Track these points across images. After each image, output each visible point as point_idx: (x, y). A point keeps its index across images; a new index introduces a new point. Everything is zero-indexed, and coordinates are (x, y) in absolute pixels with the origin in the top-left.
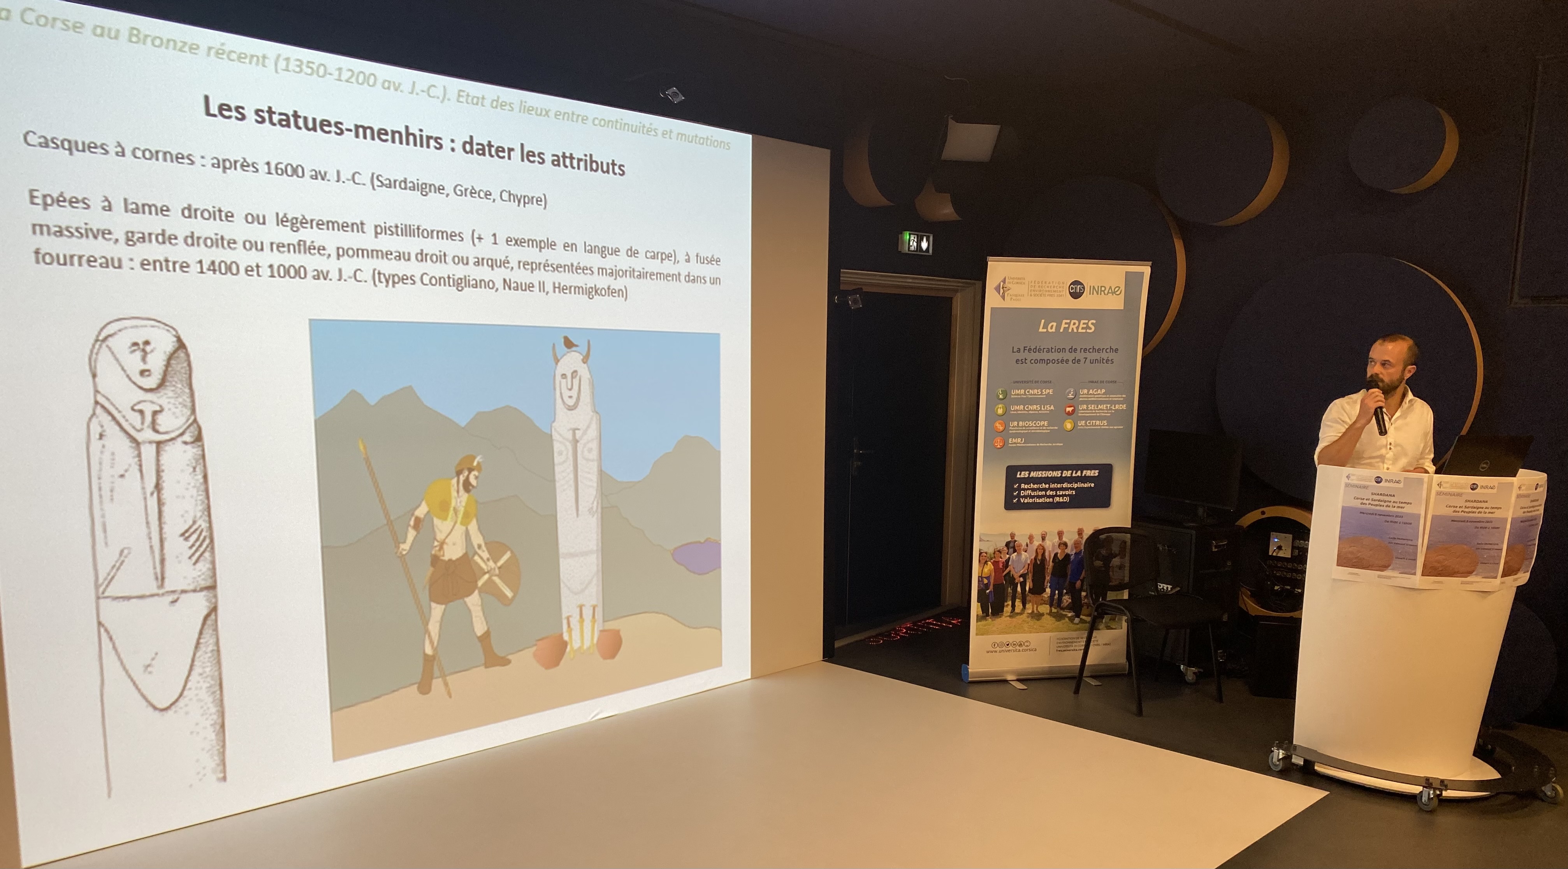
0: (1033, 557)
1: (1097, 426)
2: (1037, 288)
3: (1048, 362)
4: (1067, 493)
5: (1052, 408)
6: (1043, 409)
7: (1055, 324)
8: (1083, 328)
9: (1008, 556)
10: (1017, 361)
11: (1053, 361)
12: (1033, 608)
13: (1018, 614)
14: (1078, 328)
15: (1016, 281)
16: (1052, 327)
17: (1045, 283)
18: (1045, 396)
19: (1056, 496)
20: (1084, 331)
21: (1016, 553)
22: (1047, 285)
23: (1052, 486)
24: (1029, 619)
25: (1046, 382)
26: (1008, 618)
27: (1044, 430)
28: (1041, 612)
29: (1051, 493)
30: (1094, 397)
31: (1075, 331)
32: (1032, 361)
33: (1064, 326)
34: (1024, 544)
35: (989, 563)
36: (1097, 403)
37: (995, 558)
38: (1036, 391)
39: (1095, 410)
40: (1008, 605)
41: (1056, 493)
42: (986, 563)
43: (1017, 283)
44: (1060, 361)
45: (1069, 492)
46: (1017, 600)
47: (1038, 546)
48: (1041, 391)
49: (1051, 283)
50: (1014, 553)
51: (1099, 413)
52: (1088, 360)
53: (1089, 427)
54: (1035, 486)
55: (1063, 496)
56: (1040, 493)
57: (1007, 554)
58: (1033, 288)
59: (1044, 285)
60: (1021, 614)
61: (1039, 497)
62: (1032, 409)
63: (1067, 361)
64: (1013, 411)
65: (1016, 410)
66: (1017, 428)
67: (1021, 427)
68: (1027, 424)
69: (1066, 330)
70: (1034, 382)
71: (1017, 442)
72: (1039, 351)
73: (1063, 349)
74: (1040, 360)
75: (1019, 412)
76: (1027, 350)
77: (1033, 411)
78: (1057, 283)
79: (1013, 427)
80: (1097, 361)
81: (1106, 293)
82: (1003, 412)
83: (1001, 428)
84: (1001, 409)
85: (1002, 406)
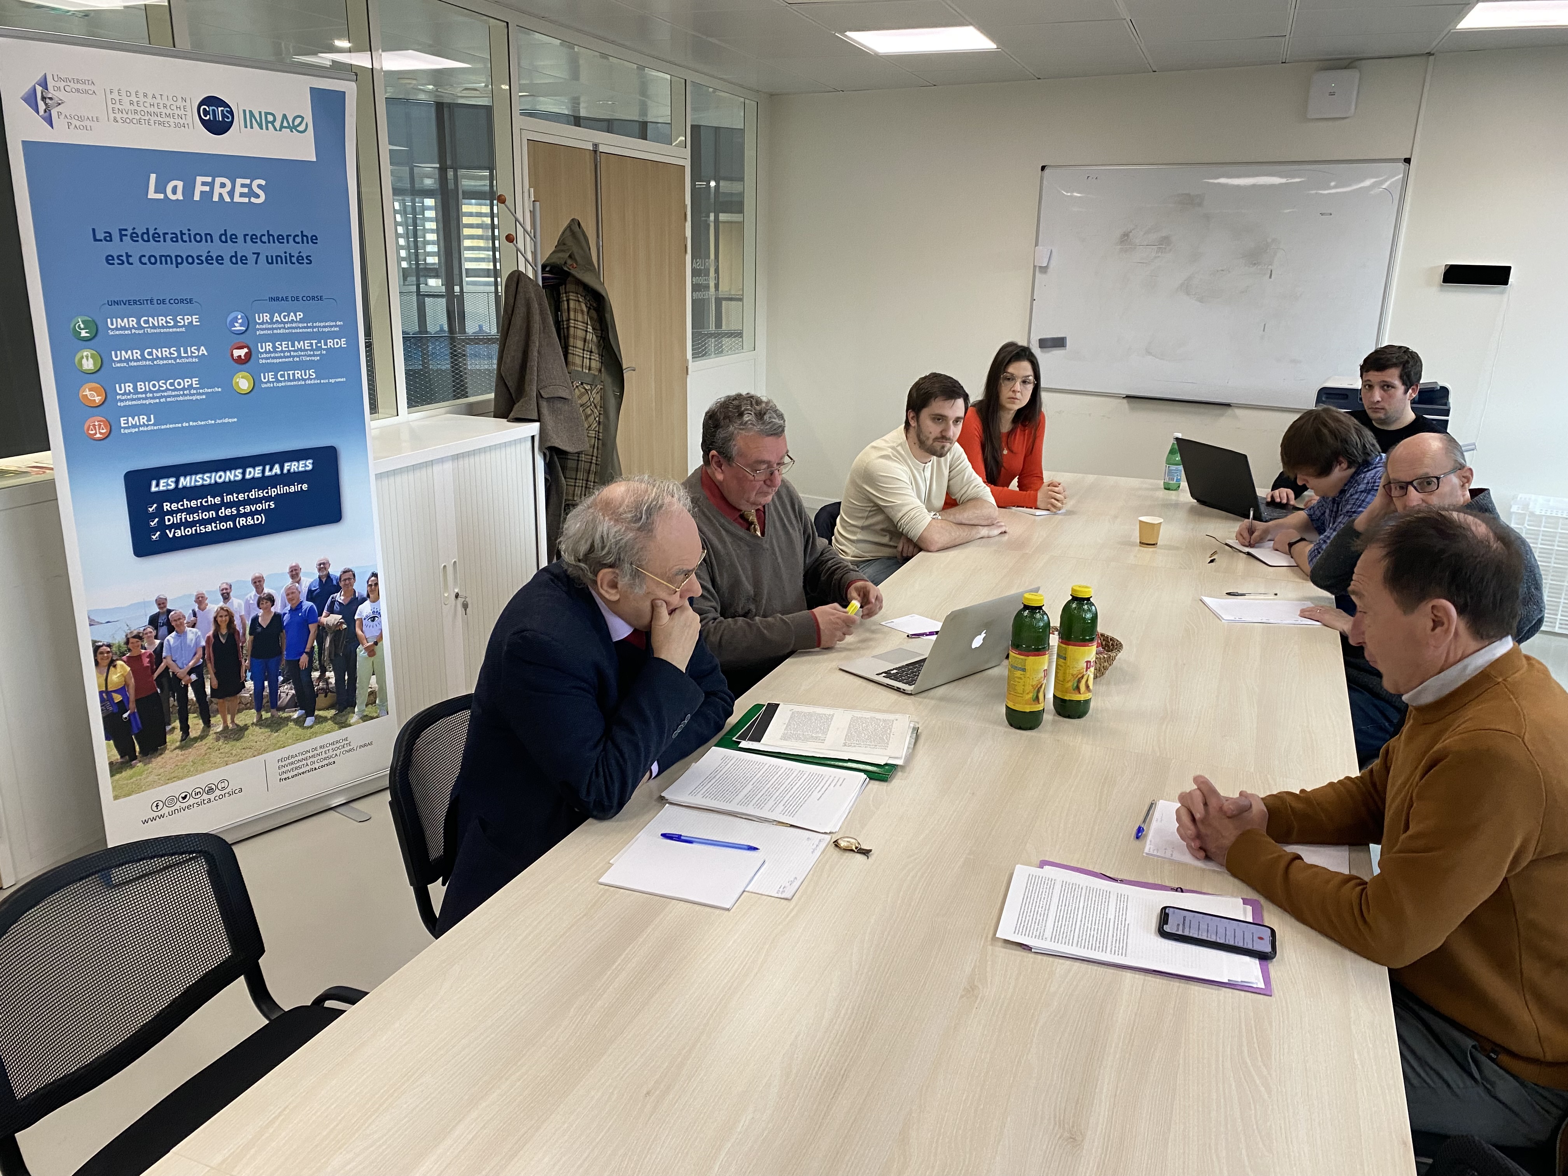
0: (211, 633)
1: (299, 380)
2: (126, 106)
3: (179, 260)
4: (259, 507)
5: (203, 351)
6: (183, 355)
7: (180, 184)
8: (242, 195)
9: (157, 642)
10: (109, 259)
11: (190, 260)
12: (225, 722)
13: (196, 739)
14: (231, 193)
15: (71, 84)
16: (175, 190)
17: (145, 96)
18: (183, 329)
19: (240, 515)
20: (246, 200)
21: (174, 633)
22: (150, 100)
23: (228, 498)
24: (220, 743)
25: (182, 301)
26: (177, 751)
27: (194, 395)
28: (241, 724)
29: (228, 512)
30: (284, 328)
31: (227, 198)
32: (145, 260)
33: (199, 189)
34: (188, 614)
35: (119, 663)
36: (292, 338)
37: (130, 650)
38: (162, 321)
39: (289, 351)
40: (174, 728)
41: (238, 510)
42: (112, 663)
43: (78, 90)
44: (203, 259)
45: (265, 506)
46: (191, 716)
47: (218, 612)
48: (174, 319)
49: (158, 97)
50: (170, 632)
51: (298, 356)
52: (262, 258)
53: (283, 384)
54: (193, 503)
55: (252, 514)
56: (205, 515)
57: (156, 637)
58: (118, 106)
59: (142, 99)
60: (202, 737)
61: (204, 522)
62: (160, 356)
63: (220, 259)
64: (118, 362)
65: (123, 359)
66: (135, 397)
67: (142, 393)
68: (154, 386)
69: (207, 196)
70: (155, 301)
71: (138, 424)
72: (156, 237)
73: (206, 235)
74: (161, 256)
75: (133, 364)
76: (129, 235)
77: (162, 359)
78: (170, 98)
79: (123, 394)
80: (279, 258)
81: (277, 124)
82: (95, 364)
83: (98, 399)
84: (91, 360)
85: (91, 354)
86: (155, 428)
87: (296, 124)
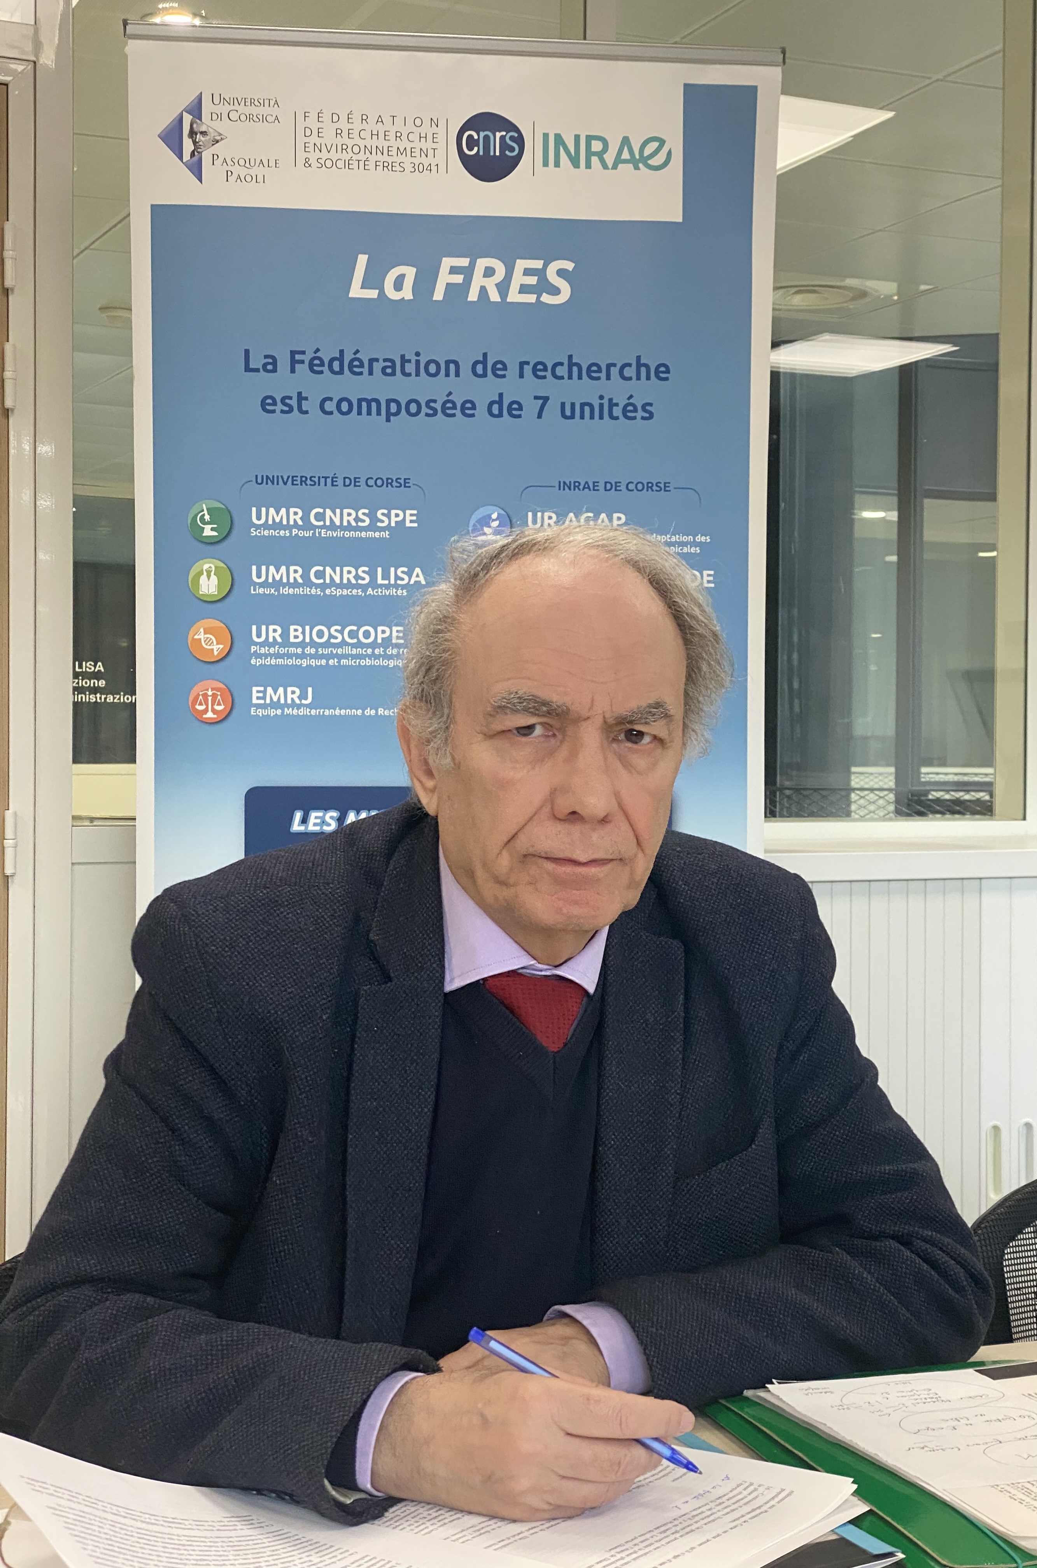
2: (329, 137)
3: (393, 408)
5: (419, 576)
6: (380, 581)
7: (410, 271)
8: (524, 289)
10: (267, 404)
11: (413, 408)
14: (503, 287)
15: (241, 108)
16: (401, 283)
17: (364, 119)
20: (531, 298)
22: (371, 126)
25: (389, 482)
31: (494, 296)
32: (330, 406)
33: (444, 278)
38: (349, 516)
43: (250, 118)
44: (438, 406)
48: (372, 516)
49: (387, 120)
52: (553, 408)
58: (314, 139)
59: (357, 125)
62: (337, 580)
63: (468, 408)
64: (261, 585)
65: (270, 580)
66: (282, 651)
67: (296, 645)
68: (320, 634)
69: (456, 292)
70: (340, 482)
71: (282, 701)
72: (355, 366)
73: (448, 363)
74: (360, 401)
75: (286, 591)
76: (307, 363)
77: (341, 586)
78: (410, 121)
79: (262, 645)
80: (587, 409)
81: (610, 158)
82: (219, 586)
83: (217, 649)
84: (214, 578)
85: (216, 567)
86: (313, 712)
87: (647, 152)
